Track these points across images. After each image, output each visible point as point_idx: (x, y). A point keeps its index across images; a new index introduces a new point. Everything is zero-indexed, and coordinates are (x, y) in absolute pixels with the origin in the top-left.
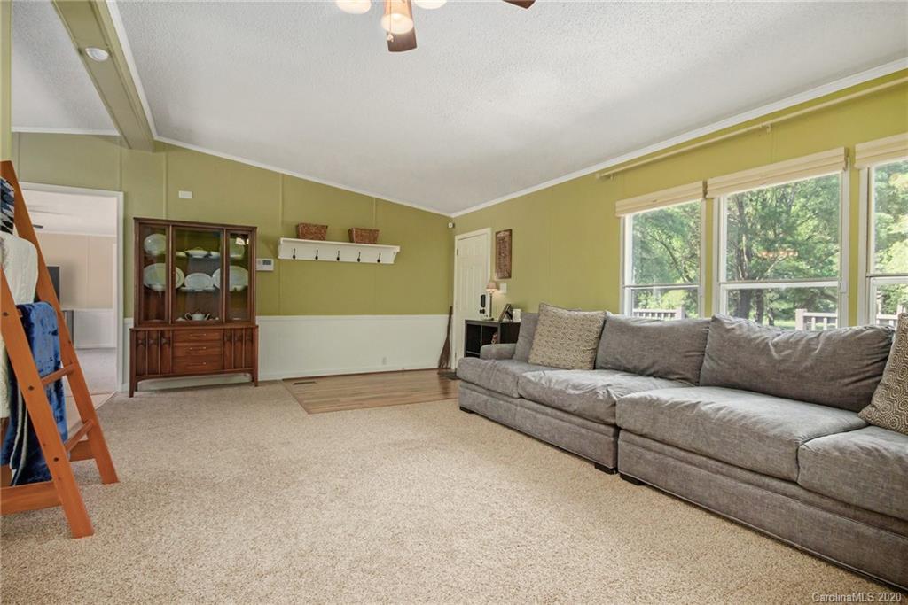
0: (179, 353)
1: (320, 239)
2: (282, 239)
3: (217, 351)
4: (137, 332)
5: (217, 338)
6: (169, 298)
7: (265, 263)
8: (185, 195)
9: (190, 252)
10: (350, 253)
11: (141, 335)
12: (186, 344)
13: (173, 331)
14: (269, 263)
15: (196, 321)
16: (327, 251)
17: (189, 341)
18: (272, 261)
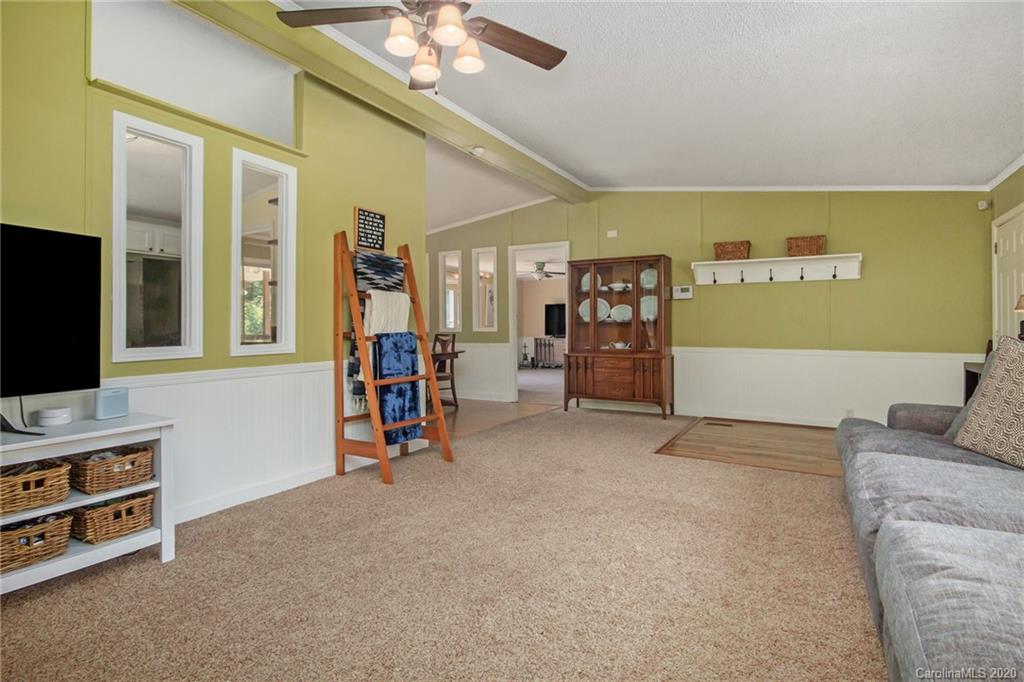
0: (599, 378)
1: (740, 258)
2: (693, 264)
3: (629, 378)
4: (569, 357)
5: (628, 366)
6: (592, 327)
7: (683, 290)
8: (612, 234)
9: (612, 286)
10: (788, 270)
11: (572, 360)
12: (603, 370)
13: (594, 357)
14: (687, 290)
15: (618, 350)
16: (755, 272)
17: (605, 368)
18: (691, 288)
